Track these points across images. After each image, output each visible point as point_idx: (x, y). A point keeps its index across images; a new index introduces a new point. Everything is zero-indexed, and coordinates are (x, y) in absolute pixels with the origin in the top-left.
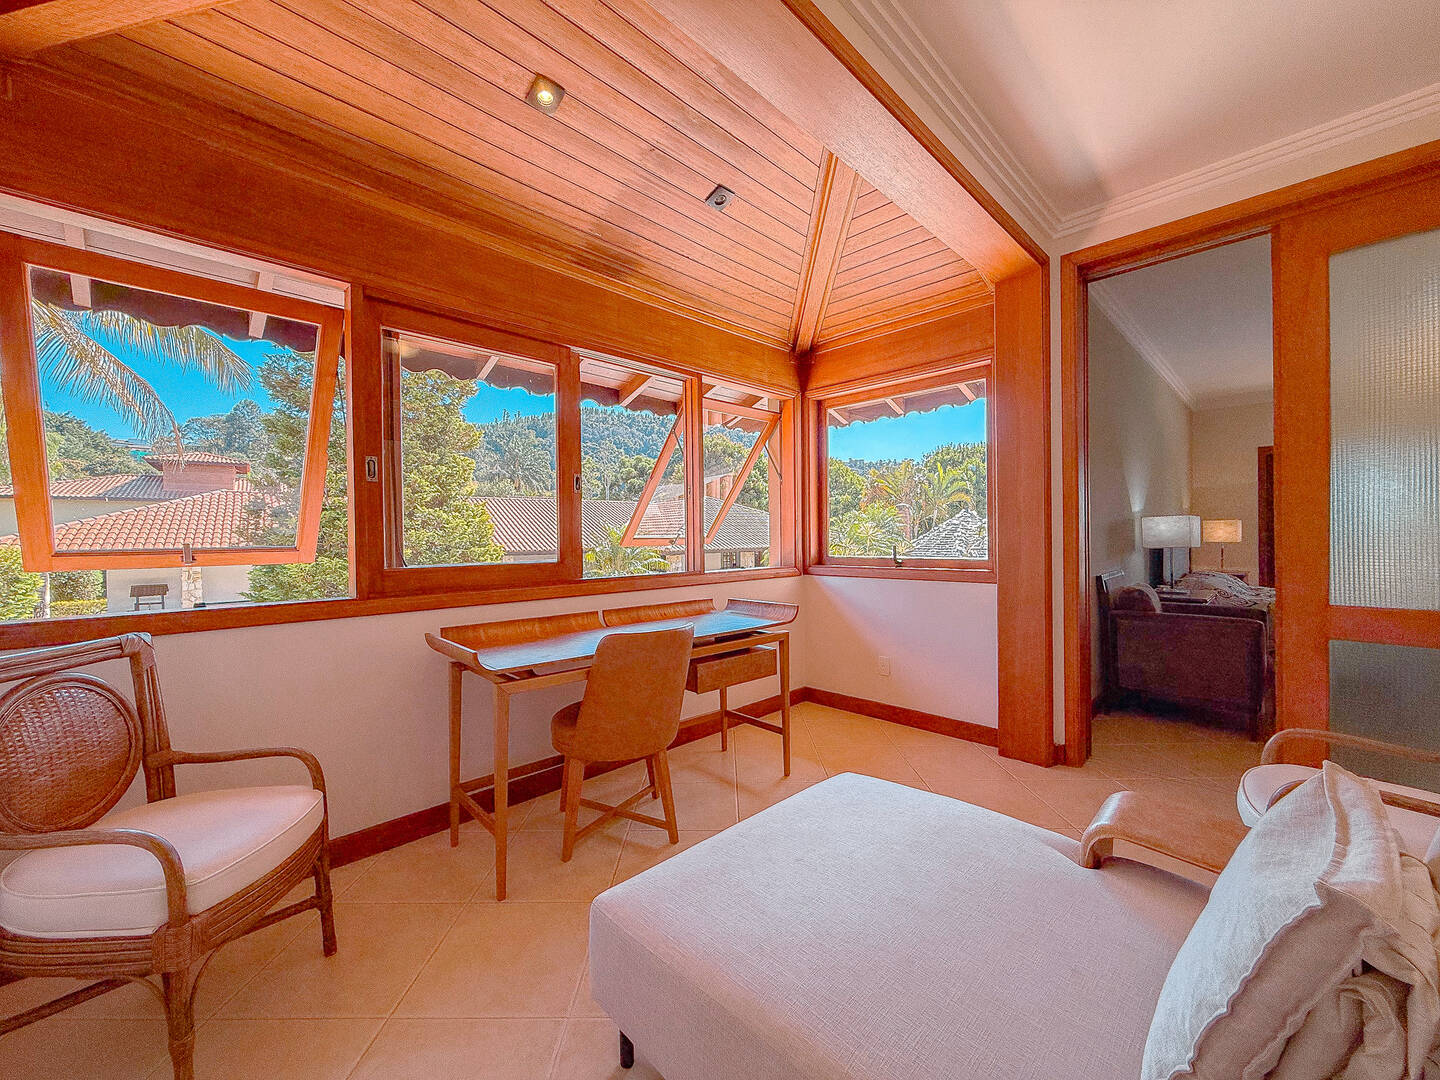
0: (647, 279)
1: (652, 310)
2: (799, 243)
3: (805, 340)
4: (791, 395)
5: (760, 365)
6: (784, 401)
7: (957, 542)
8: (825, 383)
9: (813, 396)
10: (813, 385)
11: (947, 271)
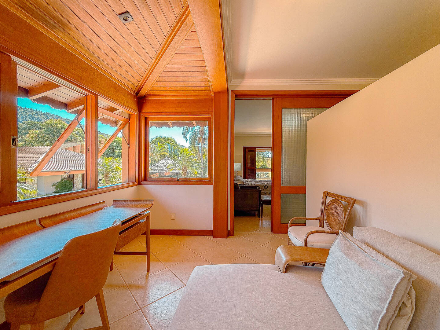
0: (71, 37)
1: (72, 54)
2: (153, 53)
3: (143, 92)
4: (135, 112)
5: (123, 97)
6: (131, 114)
7: (165, 167)
8: (150, 111)
9: (144, 115)
10: (144, 110)
11: (202, 84)
